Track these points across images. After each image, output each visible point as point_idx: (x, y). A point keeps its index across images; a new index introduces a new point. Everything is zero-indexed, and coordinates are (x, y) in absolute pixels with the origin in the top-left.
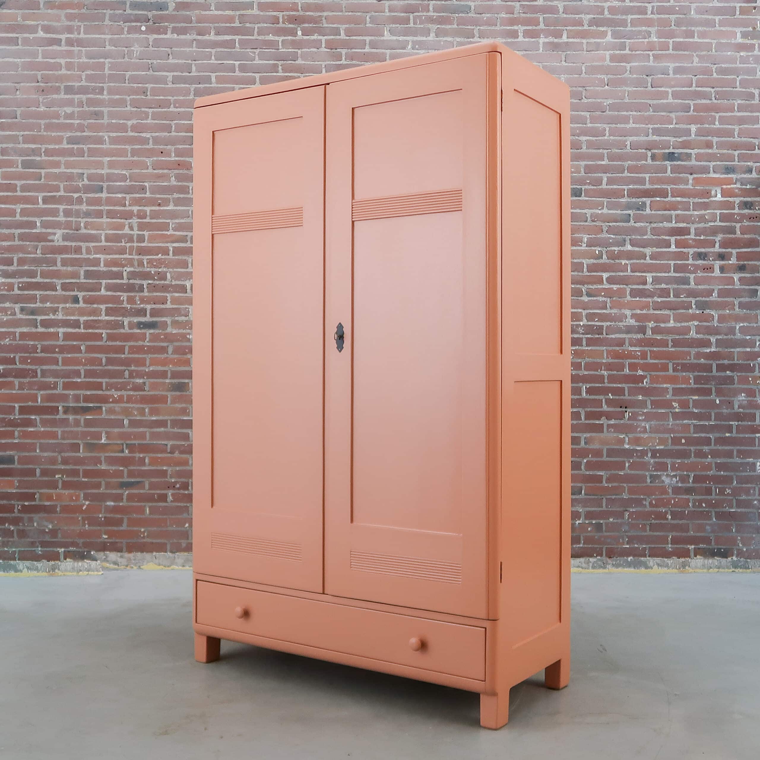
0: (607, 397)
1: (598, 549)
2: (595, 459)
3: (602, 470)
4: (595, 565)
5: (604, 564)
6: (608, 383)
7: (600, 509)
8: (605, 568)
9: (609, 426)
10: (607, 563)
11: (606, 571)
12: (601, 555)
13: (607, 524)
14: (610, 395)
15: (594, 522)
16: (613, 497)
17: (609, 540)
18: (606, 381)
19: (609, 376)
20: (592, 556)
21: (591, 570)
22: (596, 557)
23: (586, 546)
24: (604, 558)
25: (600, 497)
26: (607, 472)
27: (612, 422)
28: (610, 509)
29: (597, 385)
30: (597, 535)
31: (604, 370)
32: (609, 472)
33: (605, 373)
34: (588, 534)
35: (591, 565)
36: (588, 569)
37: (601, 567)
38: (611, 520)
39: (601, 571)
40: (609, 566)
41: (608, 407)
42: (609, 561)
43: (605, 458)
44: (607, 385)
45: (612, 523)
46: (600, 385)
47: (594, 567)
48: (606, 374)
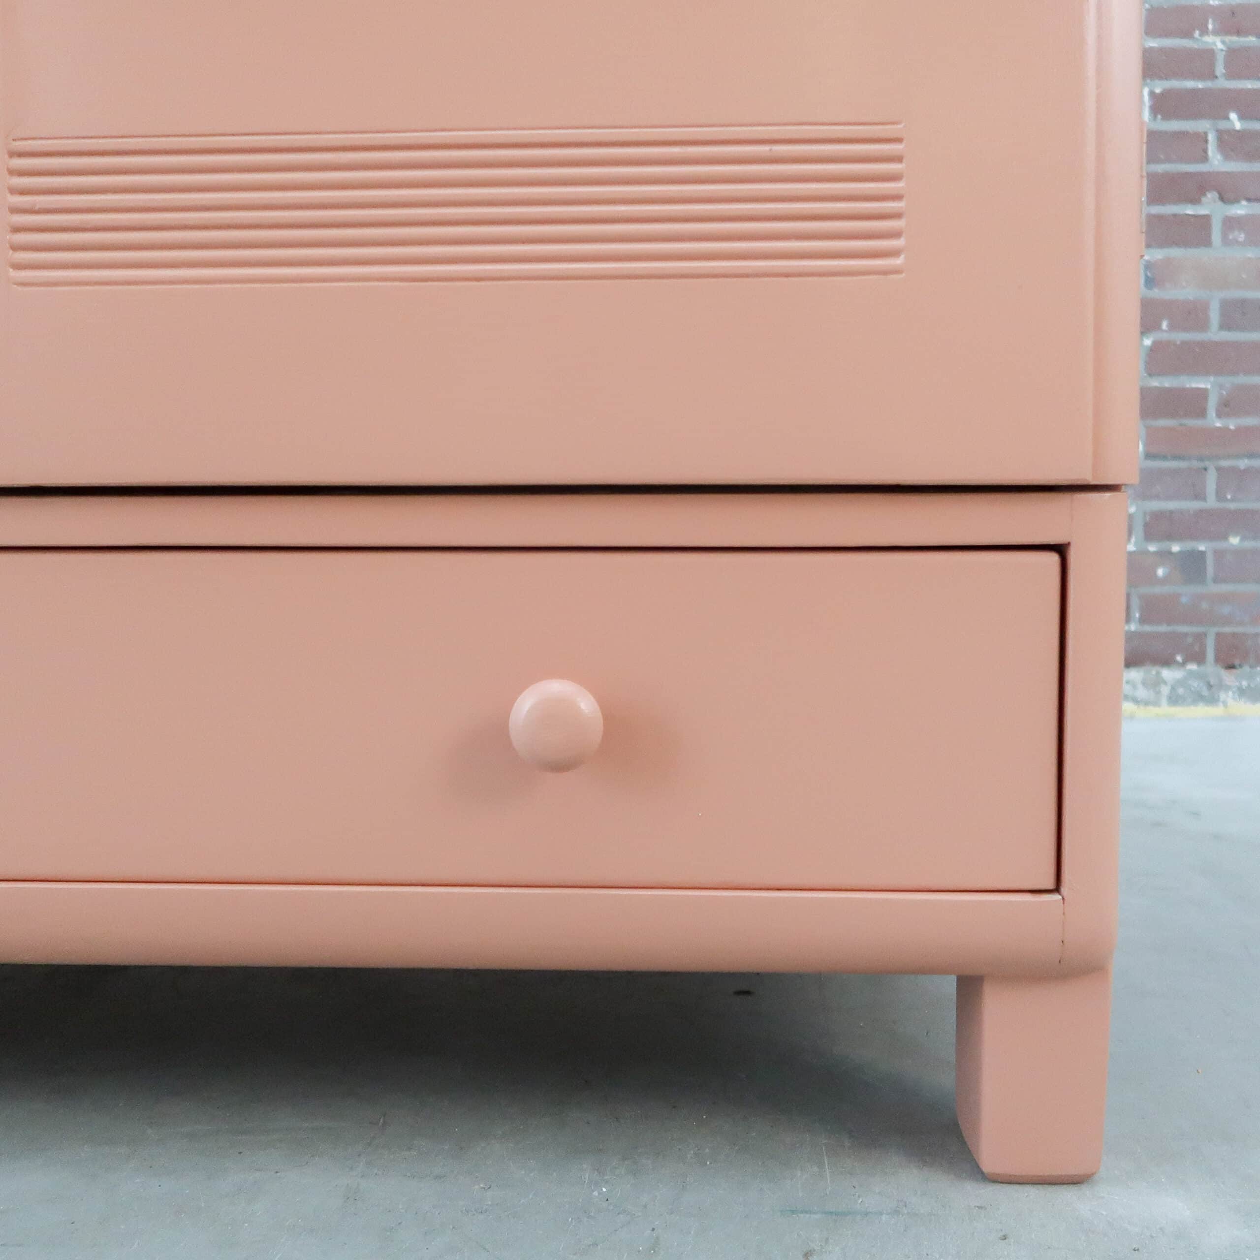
0: (1222, 125)
1: (1190, 640)
2: (1180, 337)
3: (1207, 373)
4: (1181, 691)
5: (1210, 686)
6: (1231, 75)
7: (1194, 505)
8: (1212, 700)
9: (1230, 223)
10: (1222, 686)
11: (1217, 711)
12: (1199, 658)
13: (1219, 555)
14: (1233, 116)
15: (1176, 548)
16: (1243, 463)
17: (1226, 610)
18: (1220, 69)
19: (1232, 53)
20: (1167, 662)
21: (1165, 709)
22: (1184, 664)
23: (1148, 628)
24: (1211, 668)
25: (1195, 464)
26: (1221, 379)
27: (1241, 209)
28: (1232, 506)
29: (1190, 84)
30: (1187, 593)
31: (1216, 33)
32: (1228, 381)
33: (1217, 43)
34: (1158, 590)
35: (1165, 690)
36: (1156, 703)
37: (1198, 698)
38: (1235, 541)
39: (1201, 710)
40: (1228, 697)
41: (1227, 157)
42: (1229, 678)
43: (1215, 334)
44: (1223, 83)
45: (1238, 552)
46: (1200, 85)
47: (1174, 700)
48: (1220, 46)
